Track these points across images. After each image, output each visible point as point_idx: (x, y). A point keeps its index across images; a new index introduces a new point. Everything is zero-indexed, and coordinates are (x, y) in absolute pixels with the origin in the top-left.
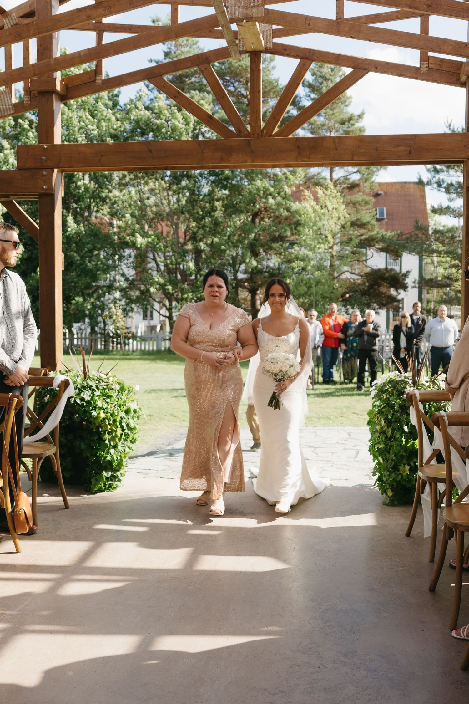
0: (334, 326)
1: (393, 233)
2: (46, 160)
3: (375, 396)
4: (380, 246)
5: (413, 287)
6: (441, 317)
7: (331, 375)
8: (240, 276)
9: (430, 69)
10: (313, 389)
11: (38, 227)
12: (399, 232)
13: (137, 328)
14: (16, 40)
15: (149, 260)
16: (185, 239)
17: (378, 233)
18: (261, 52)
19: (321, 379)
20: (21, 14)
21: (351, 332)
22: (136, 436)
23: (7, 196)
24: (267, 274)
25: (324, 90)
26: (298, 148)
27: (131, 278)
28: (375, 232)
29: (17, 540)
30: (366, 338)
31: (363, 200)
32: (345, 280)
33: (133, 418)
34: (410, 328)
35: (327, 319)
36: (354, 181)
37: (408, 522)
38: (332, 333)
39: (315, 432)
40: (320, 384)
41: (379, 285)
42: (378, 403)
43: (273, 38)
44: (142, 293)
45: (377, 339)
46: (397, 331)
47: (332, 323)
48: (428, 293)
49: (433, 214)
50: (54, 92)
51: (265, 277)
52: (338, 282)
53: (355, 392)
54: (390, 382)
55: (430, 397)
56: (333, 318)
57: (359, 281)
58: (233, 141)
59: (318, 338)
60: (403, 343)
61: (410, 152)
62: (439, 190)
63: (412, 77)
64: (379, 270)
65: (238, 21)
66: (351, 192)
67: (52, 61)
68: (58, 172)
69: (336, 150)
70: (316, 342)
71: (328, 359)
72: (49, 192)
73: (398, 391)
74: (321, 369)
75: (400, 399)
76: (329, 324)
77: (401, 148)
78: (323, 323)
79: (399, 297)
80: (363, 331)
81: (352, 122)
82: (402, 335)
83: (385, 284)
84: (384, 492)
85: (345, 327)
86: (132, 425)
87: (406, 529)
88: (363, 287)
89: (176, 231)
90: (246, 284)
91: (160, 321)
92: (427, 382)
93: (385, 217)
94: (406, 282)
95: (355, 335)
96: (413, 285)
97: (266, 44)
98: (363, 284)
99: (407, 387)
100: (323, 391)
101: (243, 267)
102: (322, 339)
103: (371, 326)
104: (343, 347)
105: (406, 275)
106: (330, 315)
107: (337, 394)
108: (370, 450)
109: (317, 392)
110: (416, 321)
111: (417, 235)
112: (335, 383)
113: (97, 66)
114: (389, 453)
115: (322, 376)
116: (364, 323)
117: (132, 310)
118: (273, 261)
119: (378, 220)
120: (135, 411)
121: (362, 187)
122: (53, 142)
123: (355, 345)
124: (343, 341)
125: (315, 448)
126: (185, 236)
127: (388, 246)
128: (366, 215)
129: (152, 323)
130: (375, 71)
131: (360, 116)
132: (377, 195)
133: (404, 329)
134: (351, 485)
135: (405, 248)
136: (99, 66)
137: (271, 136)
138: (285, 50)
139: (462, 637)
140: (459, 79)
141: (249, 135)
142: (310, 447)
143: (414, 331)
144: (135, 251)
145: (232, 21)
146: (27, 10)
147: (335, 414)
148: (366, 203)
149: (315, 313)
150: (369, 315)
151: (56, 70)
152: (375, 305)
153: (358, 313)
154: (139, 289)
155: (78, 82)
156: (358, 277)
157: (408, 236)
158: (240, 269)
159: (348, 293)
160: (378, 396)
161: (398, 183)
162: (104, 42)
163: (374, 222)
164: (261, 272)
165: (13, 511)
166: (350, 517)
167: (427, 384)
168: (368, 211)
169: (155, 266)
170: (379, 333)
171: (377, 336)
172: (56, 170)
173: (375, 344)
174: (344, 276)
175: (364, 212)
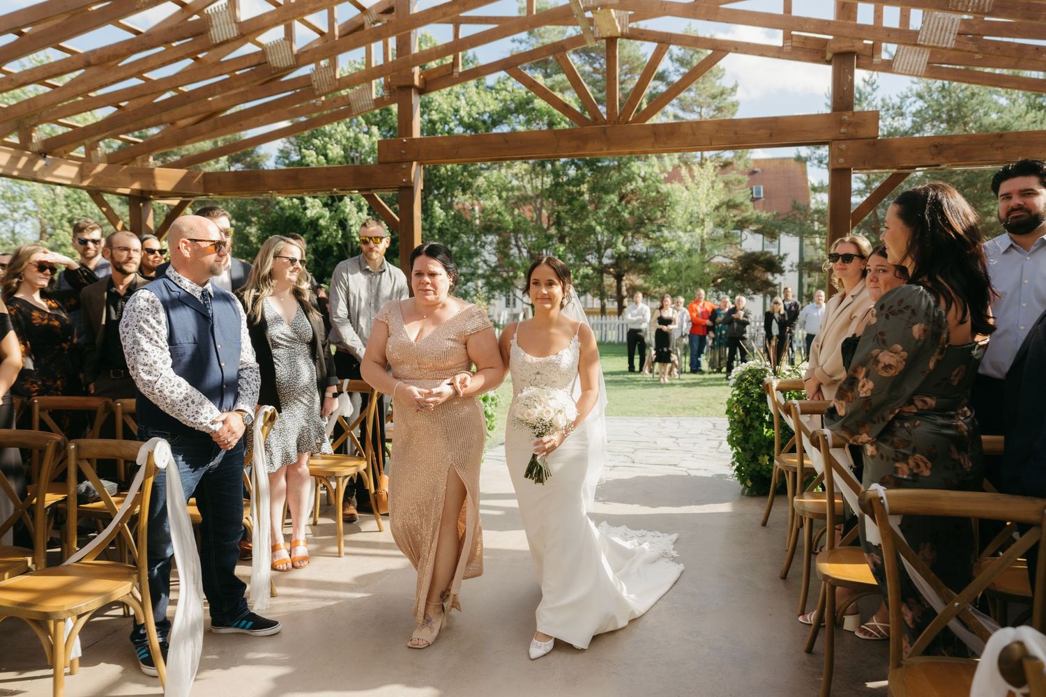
0: (702, 313)
1: (769, 214)
2: (405, 154)
3: (734, 386)
4: (753, 228)
5: (790, 271)
6: (818, 303)
7: (699, 364)
8: (606, 261)
9: (794, 48)
10: (679, 379)
11: (398, 219)
12: (775, 213)
13: (499, 316)
14: (376, 39)
15: (512, 246)
16: (549, 224)
17: (752, 214)
18: (618, 37)
19: (688, 368)
20: (381, 10)
21: (720, 319)
22: (494, 423)
23: (369, 190)
24: (633, 259)
25: (695, 63)
26: (655, 134)
27: (493, 265)
28: (749, 213)
29: (380, 520)
30: (736, 325)
31: (735, 180)
32: (717, 265)
33: (490, 405)
34: (783, 315)
35: (695, 306)
36: (727, 159)
37: (764, 512)
38: (700, 320)
39: (679, 423)
40: (688, 373)
41: (754, 269)
42: (737, 392)
43: (630, 22)
44: (505, 280)
45: (748, 328)
46: (769, 317)
47: (699, 310)
48: (809, 277)
49: (813, 193)
50: (412, 86)
51: (631, 262)
52: (709, 266)
53: (723, 382)
54: (750, 370)
55: (791, 386)
56: (701, 304)
57: (731, 265)
58: (589, 129)
59: (685, 325)
60: (775, 330)
61: (771, 135)
62: (819, 167)
63: (774, 57)
64: (753, 254)
65: (593, 9)
66: (724, 171)
67: (410, 57)
68: (417, 164)
69: (694, 134)
70: (684, 330)
71: (696, 347)
72: (409, 184)
73: (757, 379)
74: (688, 359)
75: (760, 387)
76: (696, 310)
77: (761, 132)
78: (691, 310)
79: (776, 282)
80: (733, 318)
81: (724, 96)
82: (774, 321)
83: (760, 268)
84: (743, 482)
85: (714, 314)
86: (490, 413)
87: (762, 518)
88: (736, 271)
89: (540, 216)
90: (611, 270)
91: (523, 309)
92: (789, 371)
93: (762, 195)
94: (782, 266)
95: (724, 322)
96: (790, 268)
97: (622, 29)
98: (737, 268)
99: (767, 375)
100: (690, 381)
101: (609, 252)
102: (690, 326)
103: (741, 313)
104: (712, 334)
105: (782, 259)
106: (697, 302)
107: (705, 383)
108: (728, 440)
109: (684, 382)
110: (788, 307)
111: (795, 215)
112: (702, 372)
113: (454, 59)
114: (748, 443)
115: (690, 365)
116: (734, 310)
117: (493, 297)
118: (640, 245)
119: (753, 200)
120: (493, 400)
121: (735, 165)
122: (412, 135)
123: (724, 332)
124: (712, 328)
125: (677, 438)
126: (549, 221)
127: (764, 227)
128: (741, 196)
129: (515, 311)
130: (736, 52)
131: (734, 90)
132: (753, 173)
133: (777, 315)
134: (710, 475)
135: (781, 229)
136: (456, 59)
137: (627, 122)
138: (642, 34)
139: (809, 622)
140: (824, 57)
141: (605, 122)
142: (672, 437)
143: (787, 318)
144: (497, 237)
145: (586, 9)
146: (386, 6)
147: (701, 404)
148: (740, 182)
149: (682, 300)
150: (739, 301)
151: (414, 66)
152: (749, 290)
153: (728, 299)
154: (502, 276)
155: (435, 75)
156: (731, 261)
157: (785, 216)
158: (606, 254)
159: (720, 278)
160: (738, 385)
161: (777, 159)
162: (461, 36)
163: (748, 202)
164: (627, 257)
165: (376, 493)
166: (706, 506)
167: (788, 373)
168: (742, 191)
169: (517, 252)
170: (750, 321)
171: (748, 323)
172: (415, 163)
173: (745, 332)
174: (716, 260)
175: (737, 191)
